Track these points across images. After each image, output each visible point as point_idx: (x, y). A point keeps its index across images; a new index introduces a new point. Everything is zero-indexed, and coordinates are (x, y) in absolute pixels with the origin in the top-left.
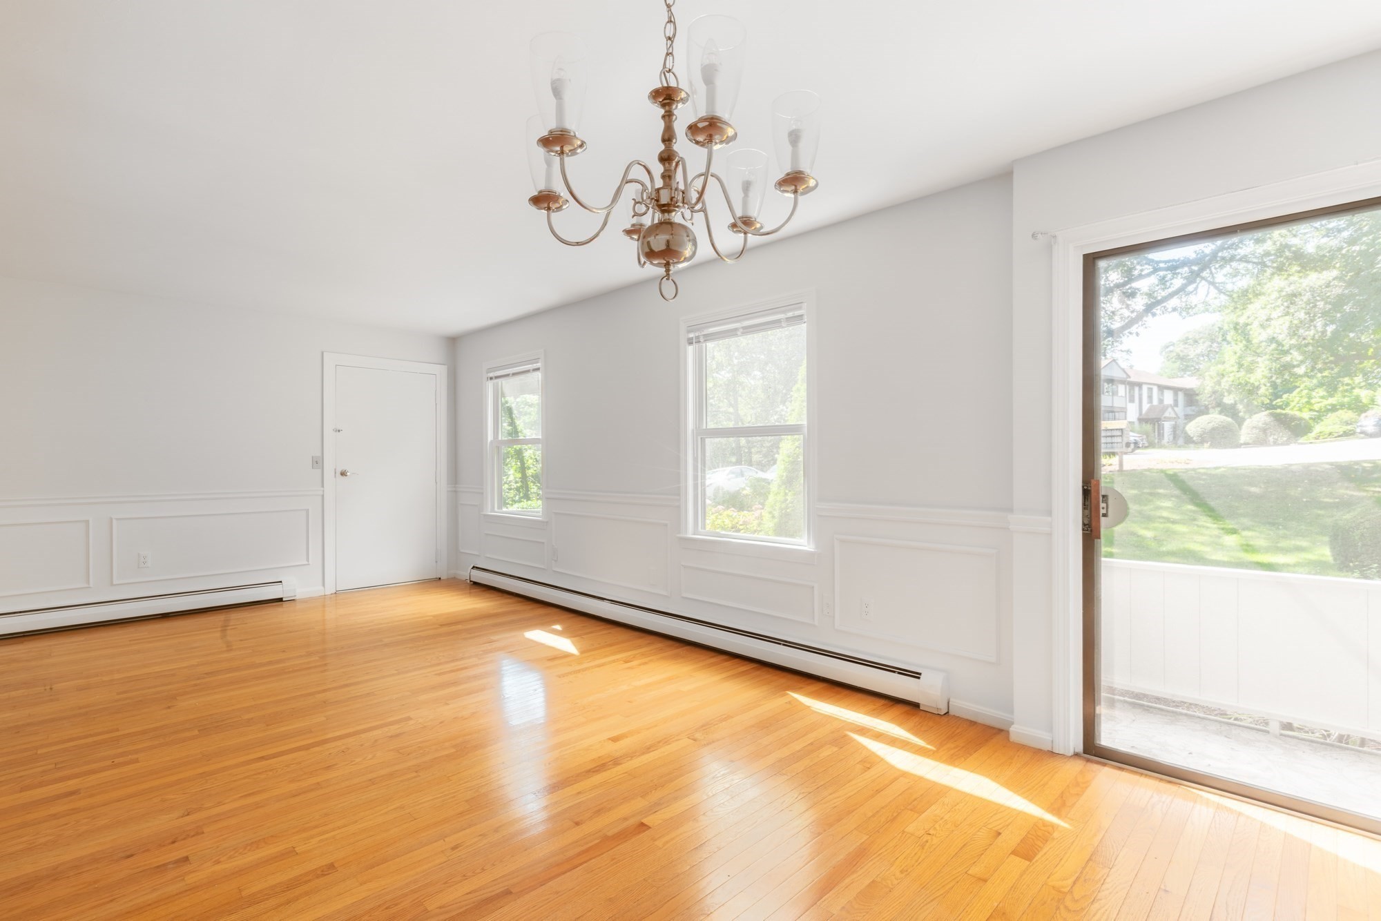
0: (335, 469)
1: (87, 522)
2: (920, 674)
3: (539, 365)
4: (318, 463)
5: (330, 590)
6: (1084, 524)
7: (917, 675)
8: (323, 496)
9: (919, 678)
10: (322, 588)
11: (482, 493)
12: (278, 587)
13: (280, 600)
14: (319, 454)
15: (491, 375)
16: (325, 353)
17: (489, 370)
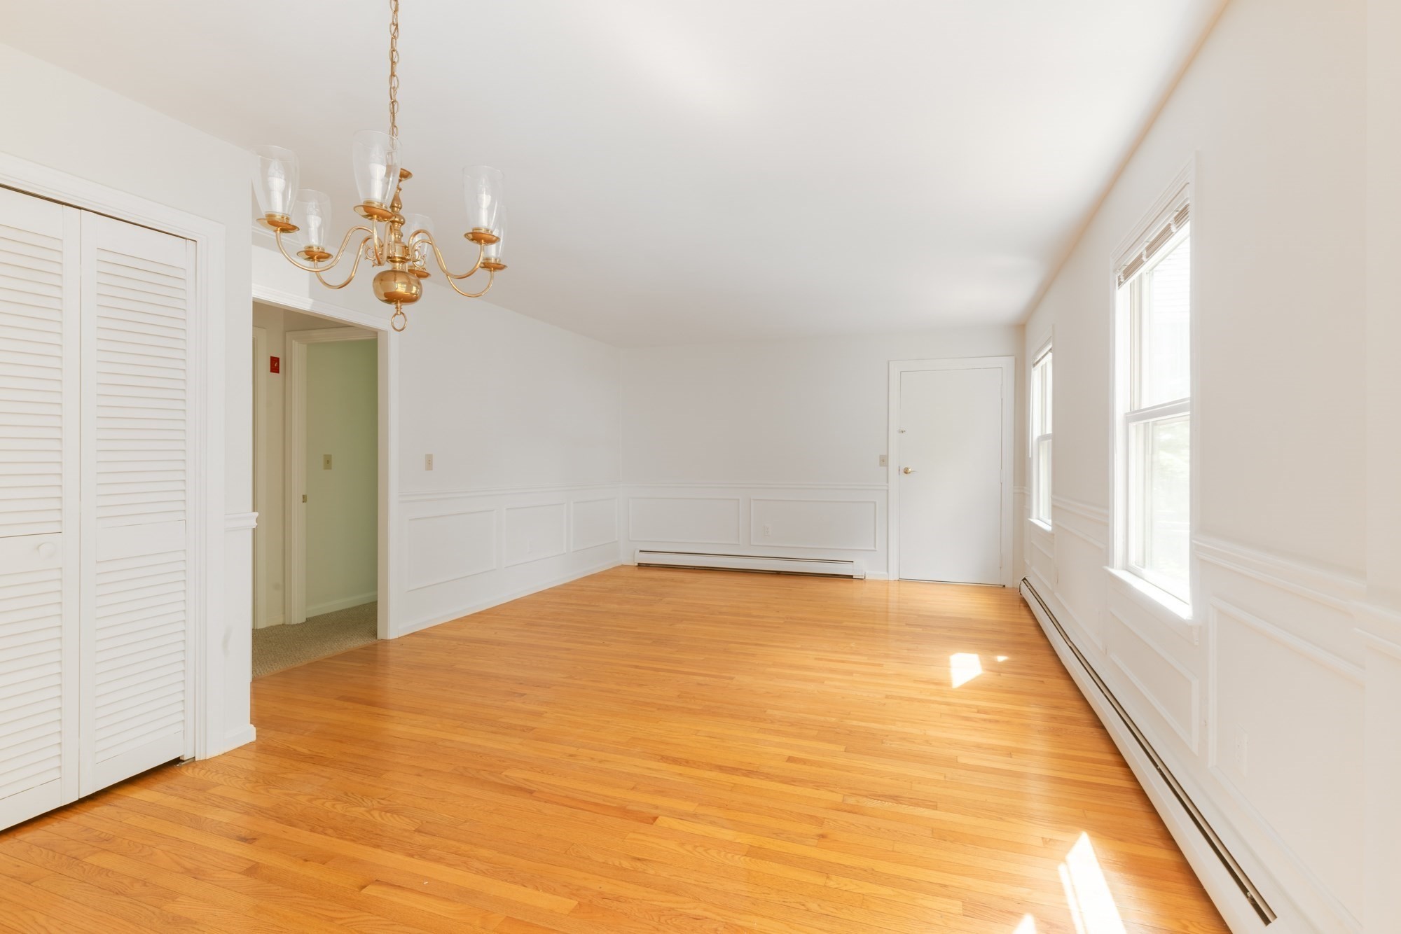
0: (899, 467)
1: (738, 500)
4: (884, 461)
5: (893, 576)
8: (888, 491)
9: (1267, 921)
10: (886, 573)
12: (849, 566)
13: (851, 577)
14: (885, 454)
16: (890, 362)
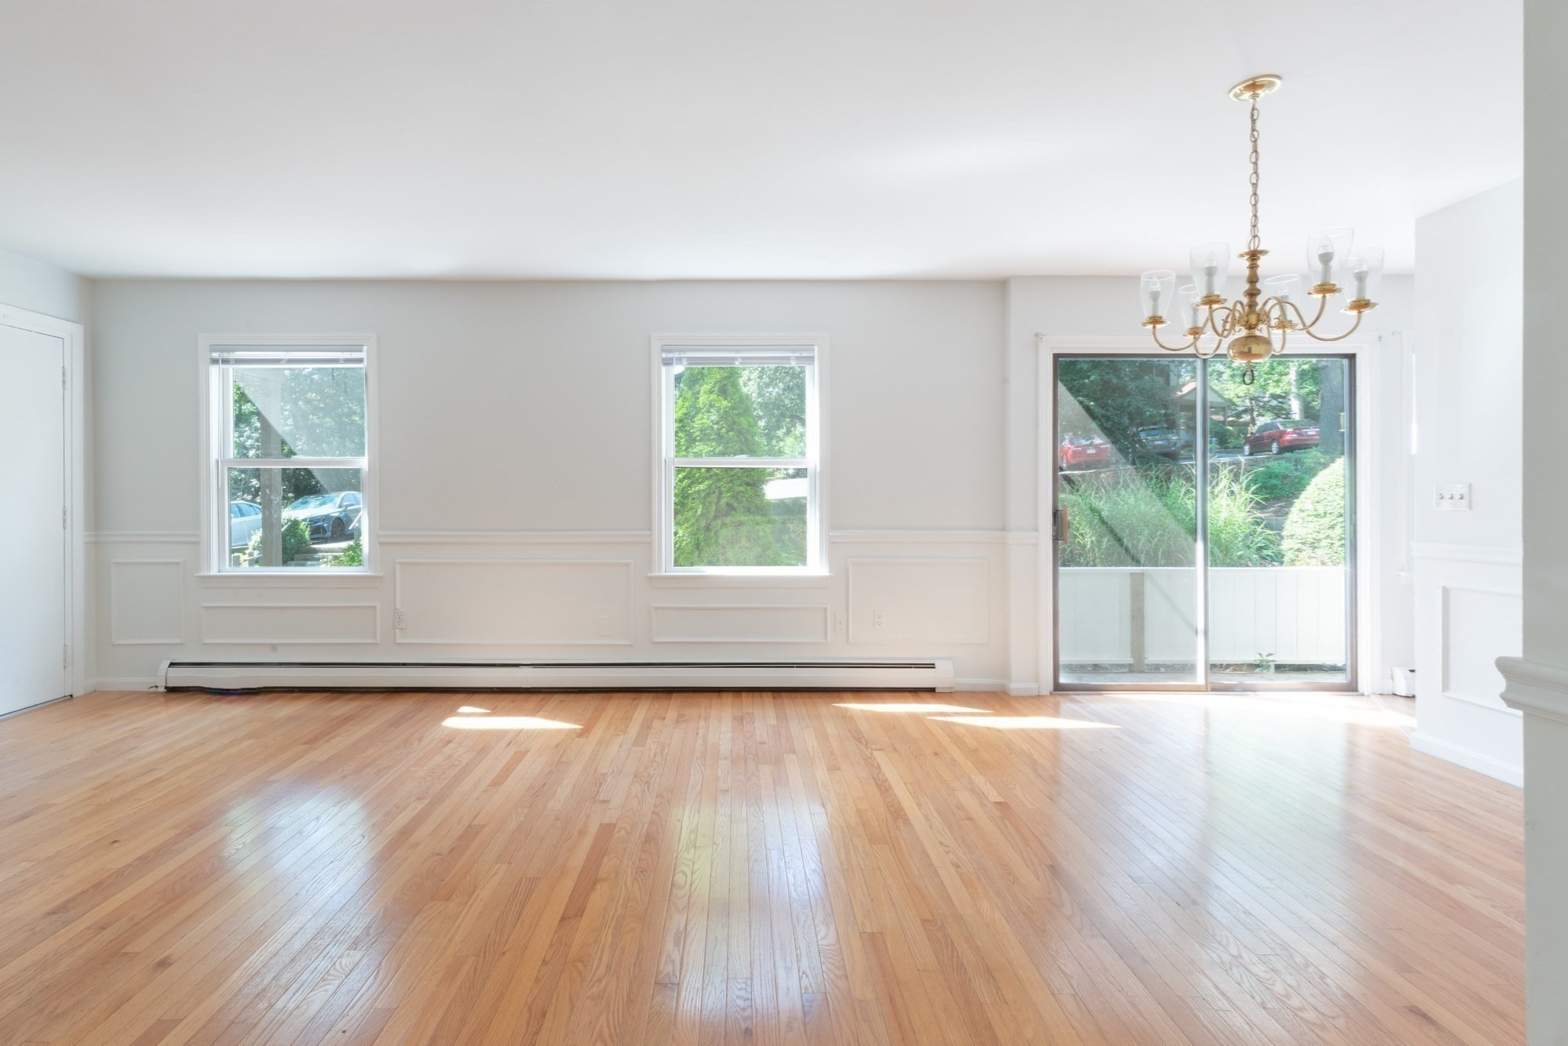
2: (933, 664)
3: (363, 355)
6: (1053, 536)
7: (932, 666)
9: (934, 667)
11: (198, 543)
15: (215, 355)
17: (213, 348)
